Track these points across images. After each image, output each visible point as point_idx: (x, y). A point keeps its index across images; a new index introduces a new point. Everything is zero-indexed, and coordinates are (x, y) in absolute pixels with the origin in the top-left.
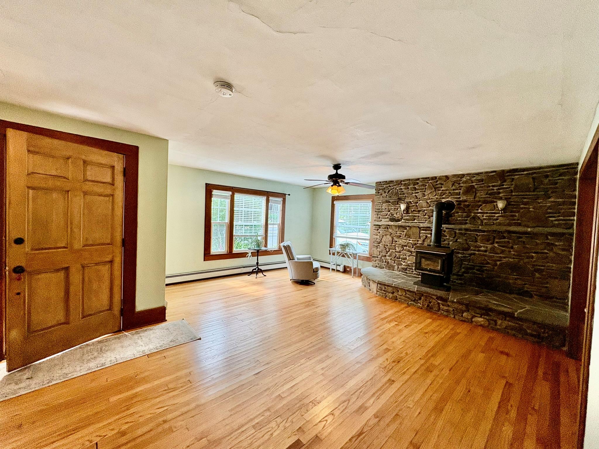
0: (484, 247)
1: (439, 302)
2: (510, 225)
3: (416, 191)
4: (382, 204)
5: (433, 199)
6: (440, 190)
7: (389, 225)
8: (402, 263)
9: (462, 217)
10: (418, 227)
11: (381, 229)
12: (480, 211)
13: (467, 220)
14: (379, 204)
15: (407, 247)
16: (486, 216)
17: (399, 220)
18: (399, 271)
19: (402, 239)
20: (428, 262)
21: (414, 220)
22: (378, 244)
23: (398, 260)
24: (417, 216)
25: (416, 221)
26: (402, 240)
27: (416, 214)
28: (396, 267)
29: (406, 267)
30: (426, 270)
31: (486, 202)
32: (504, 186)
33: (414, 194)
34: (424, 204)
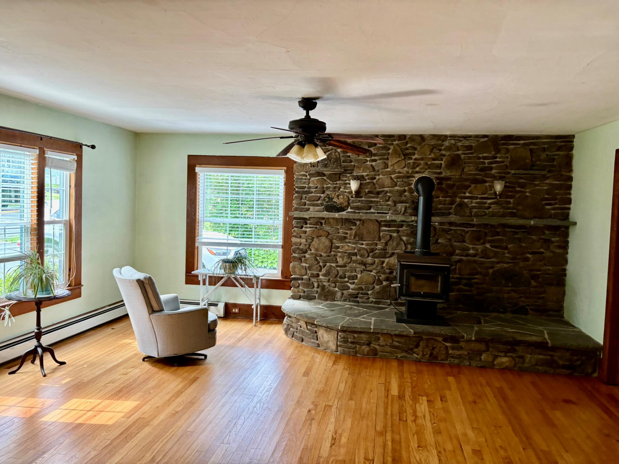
0: (473, 248)
1: (448, 344)
2: (504, 215)
3: (373, 158)
4: (308, 177)
5: (400, 173)
6: (411, 159)
7: (323, 218)
8: (348, 284)
9: (445, 204)
10: (377, 221)
11: (308, 226)
12: (468, 195)
13: (451, 208)
14: (304, 178)
15: (358, 257)
16: (476, 203)
17: (342, 209)
18: (345, 300)
19: (349, 243)
20: (422, 282)
21: (370, 209)
22: (303, 255)
23: (342, 280)
24: (374, 201)
25: (372, 210)
26: (349, 245)
27: (374, 197)
28: (339, 294)
29: (357, 291)
30: (418, 295)
31: (476, 181)
32: (498, 160)
33: (368, 163)
34: (387, 181)
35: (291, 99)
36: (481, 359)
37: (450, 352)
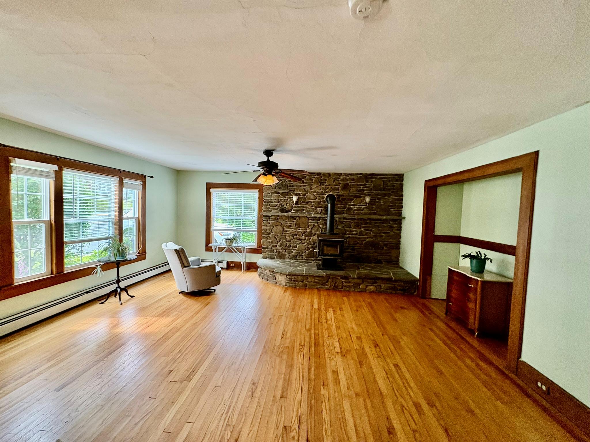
0: (355, 231)
1: (343, 280)
2: (370, 214)
3: (304, 184)
4: (271, 194)
5: (319, 192)
6: (324, 185)
7: (279, 216)
8: (292, 250)
9: (341, 208)
10: (307, 217)
11: (271, 220)
12: (352, 203)
13: (344, 211)
14: (268, 194)
15: (297, 236)
16: (356, 208)
17: (289, 211)
18: (290, 259)
19: (293, 229)
20: (330, 248)
21: (303, 211)
22: (268, 235)
23: (289, 248)
24: (306, 207)
25: (304, 212)
26: (293, 230)
27: (305, 205)
28: (287, 256)
29: (297, 254)
30: (328, 255)
31: (356, 197)
32: (367, 186)
33: (302, 187)
34: (312, 197)
35: (259, 150)
36: (359, 288)
37: (344, 284)
